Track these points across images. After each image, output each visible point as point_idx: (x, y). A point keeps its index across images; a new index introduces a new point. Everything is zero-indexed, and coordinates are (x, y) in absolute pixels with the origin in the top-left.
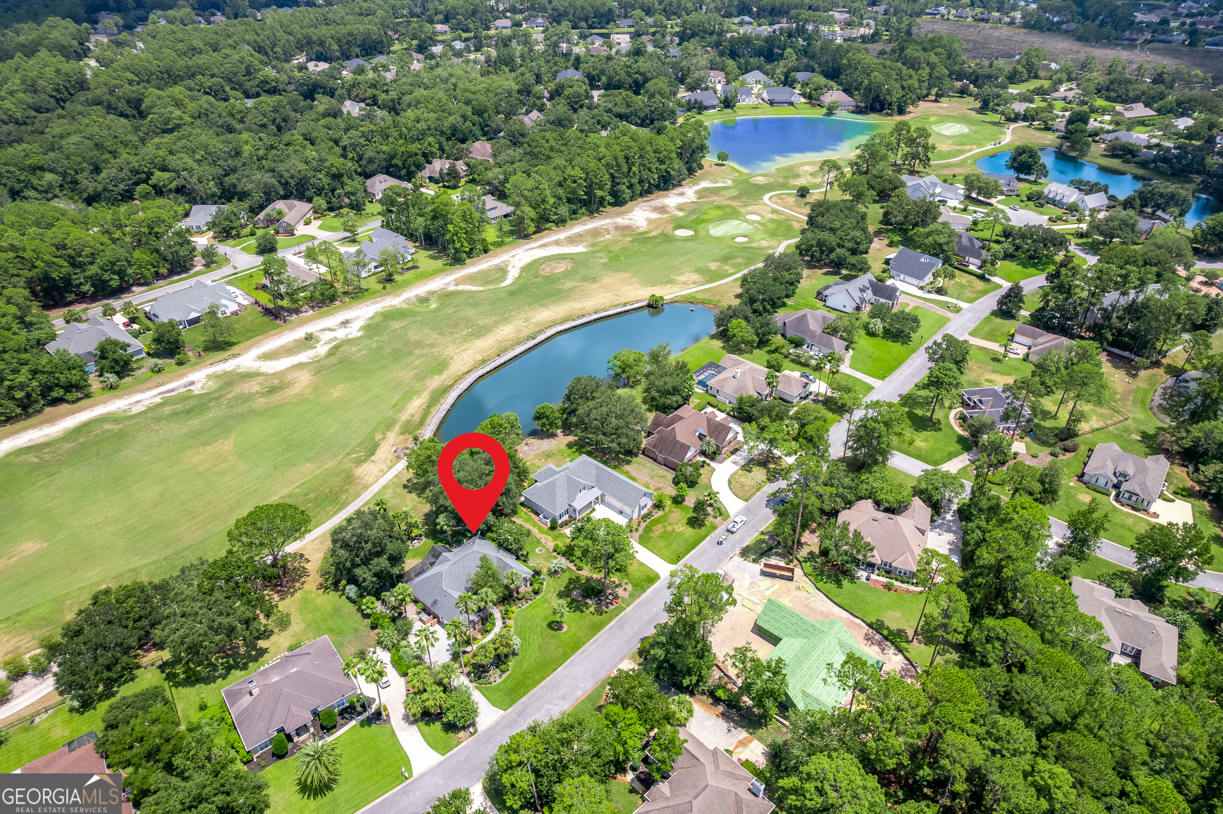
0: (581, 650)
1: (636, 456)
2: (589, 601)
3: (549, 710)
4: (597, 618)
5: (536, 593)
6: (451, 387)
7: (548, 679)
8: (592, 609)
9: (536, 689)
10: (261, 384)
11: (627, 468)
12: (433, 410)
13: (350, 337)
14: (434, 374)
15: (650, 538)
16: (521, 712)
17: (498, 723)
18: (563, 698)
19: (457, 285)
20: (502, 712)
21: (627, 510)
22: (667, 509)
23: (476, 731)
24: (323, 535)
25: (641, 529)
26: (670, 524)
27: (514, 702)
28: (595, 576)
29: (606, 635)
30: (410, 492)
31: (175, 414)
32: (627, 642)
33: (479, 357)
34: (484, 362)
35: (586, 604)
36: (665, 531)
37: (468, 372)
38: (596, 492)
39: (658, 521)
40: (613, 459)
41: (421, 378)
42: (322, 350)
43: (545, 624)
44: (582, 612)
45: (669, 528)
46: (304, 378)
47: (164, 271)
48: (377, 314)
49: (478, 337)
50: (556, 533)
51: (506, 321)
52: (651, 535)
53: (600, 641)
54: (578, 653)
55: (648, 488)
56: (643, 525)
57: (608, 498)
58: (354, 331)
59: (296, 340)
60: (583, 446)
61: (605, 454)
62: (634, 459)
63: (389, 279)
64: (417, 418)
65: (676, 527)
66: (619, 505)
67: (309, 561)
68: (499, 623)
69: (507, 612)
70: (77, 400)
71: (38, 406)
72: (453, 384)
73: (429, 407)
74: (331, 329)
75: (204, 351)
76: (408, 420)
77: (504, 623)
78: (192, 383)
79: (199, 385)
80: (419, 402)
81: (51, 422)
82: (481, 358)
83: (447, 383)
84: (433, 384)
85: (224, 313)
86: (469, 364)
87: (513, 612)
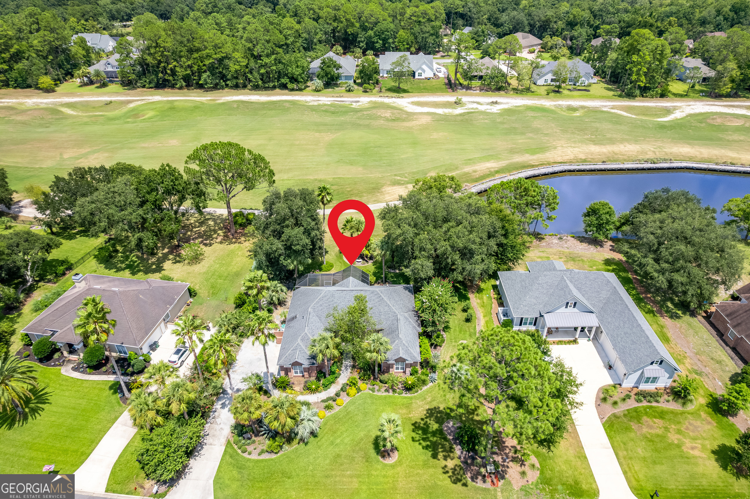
1: (693, 314)
2: (458, 450)
5: (408, 388)
6: (533, 166)
8: (450, 463)
10: (393, 114)
11: (666, 321)
12: (497, 176)
13: (488, 111)
14: (528, 153)
15: (628, 429)
19: (612, 108)
21: (621, 368)
22: (690, 407)
25: (622, 408)
26: (679, 432)
31: (325, 111)
33: (582, 156)
34: (584, 161)
36: (663, 437)
37: (561, 163)
38: (591, 321)
39: (662, 415)
40: (655, 302)
41: (512, 151)
42: (459, 111)
43: (374, 434)
44: (434, 456)
45: (673, 437)
46: (425, 120)
48: (524, 105)
49: (595, 144)
51: (636, 142)
52: (634, 426)
55: (679, 361)
56: (632, 404)
57: (604, 338)
58: (495, 109)
59: (448, 101)
60: (625, 271)
61: (648, 291)
62: (687, 318)
63: (557, 91)
64: (477, 175)
65: (688, 443)
66: (613, 355)
68: (333, 390)
69: (353, 384)
70: (293, 90)
71: (271, 85)
72: (537, 166)
73: (497, 172)
74: (478, 103)
75: (386, 90)
76: (468, 173)
77: (338, 395)
78: (358, 102)
79: (358, 104)
80: (492, 165)
81: (269, 95)
82: (583, 158)
83: (532, 163)
84: (518, 159)
85: (420, 75)
86: (567, 157)
87: (359, 390)
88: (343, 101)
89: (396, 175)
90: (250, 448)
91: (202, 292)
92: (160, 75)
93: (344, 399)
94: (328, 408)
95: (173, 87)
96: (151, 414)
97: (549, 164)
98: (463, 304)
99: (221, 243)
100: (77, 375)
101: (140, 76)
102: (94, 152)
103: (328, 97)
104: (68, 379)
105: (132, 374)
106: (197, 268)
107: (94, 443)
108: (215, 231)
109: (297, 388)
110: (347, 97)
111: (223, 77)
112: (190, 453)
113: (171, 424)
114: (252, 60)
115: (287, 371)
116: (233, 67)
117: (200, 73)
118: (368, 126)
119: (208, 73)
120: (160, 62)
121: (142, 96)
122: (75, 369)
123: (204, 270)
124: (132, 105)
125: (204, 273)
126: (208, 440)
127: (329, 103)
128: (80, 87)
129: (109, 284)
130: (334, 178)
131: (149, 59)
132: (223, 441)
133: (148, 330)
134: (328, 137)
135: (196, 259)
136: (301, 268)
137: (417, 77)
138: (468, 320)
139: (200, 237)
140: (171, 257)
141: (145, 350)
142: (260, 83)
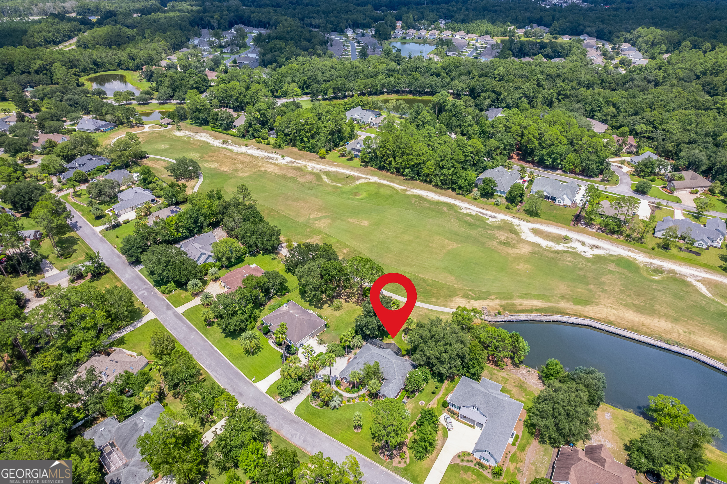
4: (370, 448)
6: (566, 314)
7: (318, 430)
8: (377, 444)
9: (310, 425)
11: (535, 442)
12: (535, 313)
13: (583, 254)
14: (573, 302)
17: (286, 412)
18: (304, 442)
19: (698, 281)
23: (280, 403)
25: (464, 464)
27: (301, 416)
31: (465, 222)
33: (612, 318)
34: (610, 323)
37: (591, 318)
41: (564, 297)
42: (560, 247)
44: (373, 439)
46: (525, 250)
47: (577, 170)
48: (618, 256)
56: (471, 464)
58: (589, 253)
59: (560, 235)
62: (548, 446)
63: (666, 247)
64: (520, 308)
68: (356, 395)
69: (364, 397)
70: (458, 194)
71: (446, 187)
72: (570, 315)
73: (537, 310)
74: (583, 244)
75: (524, 210)
76: (515, 305)
77: (355, 398)
78: (494, 217)
79: (494, 220)
80: (537, 303)
81: (441, 194)
82: (612, 320)
83: (568, 312)
84: (562, 305)
85: (559, 202)
86: (600, 316)
87: (364, 400)
88: (484, 214)
89: (470, 290)
90: (314, 402)
91: (332, 327)
92: (382, 163)
93: (357, 401)
94: (348, 401)
95: (388, 171)
96: (286, 374)
97: (580, 316)
98: (438, 384)
99: (353, 303)
100: (272, 345)
101: (371, 159)
102: (324, 217)
103: (477, 207)
104: (269, 345)
105: (290, 354)
106: (337, 313)
107: (269, 374)
108: (355, 294)
109: (342, 388)
110: (490, 211)
111: (419, 174)
112: (294, 393)
113: (291, 380)
114: (438, 169)
115: (342, 379)
116: (425, 171)
117: (405, 168)
118: (483, 244)
119: (409, 170)
120: (384, 156)
121: (368, 174)
122: (273, 342)
123: (338, 316)
124: (358, 182)
125: (338, 317)
126: (302, 392)
127: (474, 213)
128: (339, 157)
129: (296, 311)
130: (433, 281)
131: (378, 153)
132: (307, 394)
133: (301, 338)
134: (453, 246)
135: (338, 308)
136: (371, 335)
137: (557, 202)
138: (433, 393)
139: (346, 295)
140: (329, 302)
141: (298, 346)
142: (439, 184)
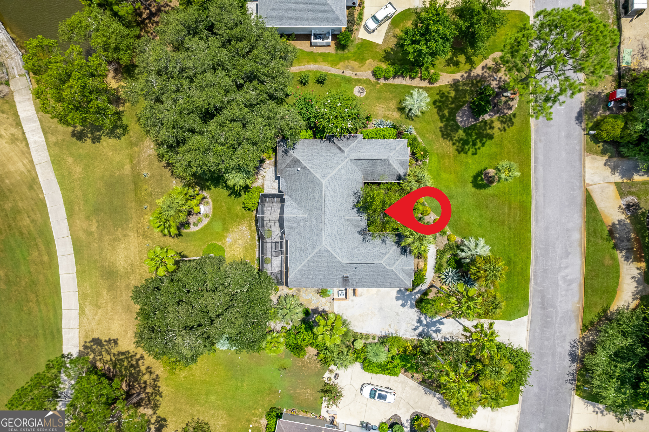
0: (533, 185)
2: (484, 117)
3: (564, 278)
4: (511, 130)
8: (497, 124)
9: (532, 267)
16: (542, 303)
17: (532, 331)
18: (567, 254)
20: (525, 318)
24: (83, 296)
27: (525, 299)
28: (458, 76)
29: (541, 145)
30: (96, 140)
32: (568, 136)
35: (485, 122)
43: (470, 188)
44: (491, 137)
50: (352, 49)
53: (541, 157)
54: (533, 192)
67: (116, 342)
